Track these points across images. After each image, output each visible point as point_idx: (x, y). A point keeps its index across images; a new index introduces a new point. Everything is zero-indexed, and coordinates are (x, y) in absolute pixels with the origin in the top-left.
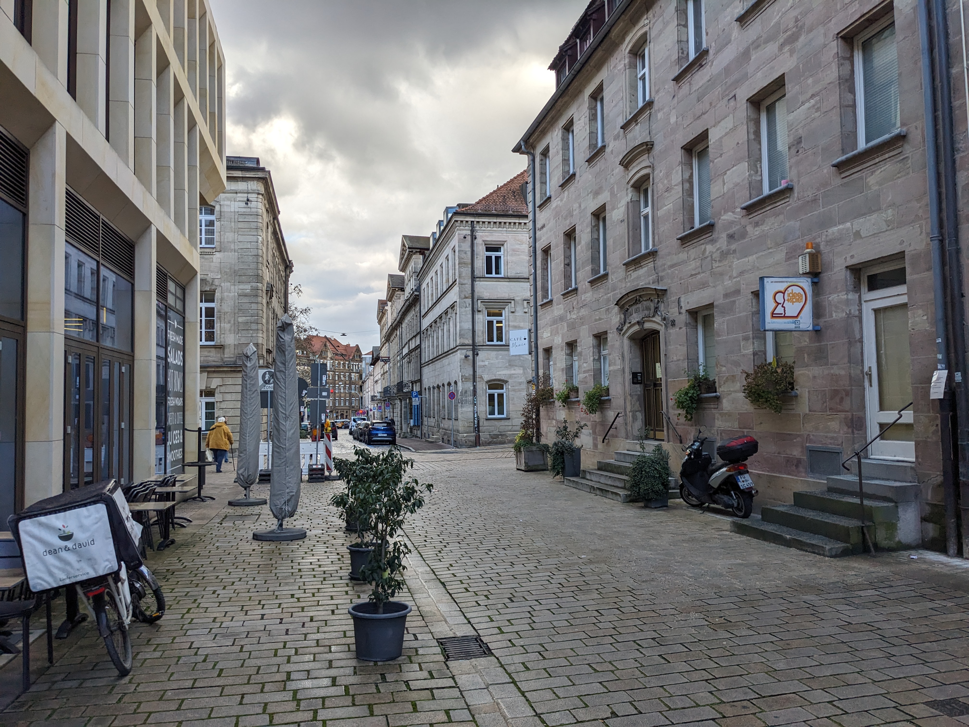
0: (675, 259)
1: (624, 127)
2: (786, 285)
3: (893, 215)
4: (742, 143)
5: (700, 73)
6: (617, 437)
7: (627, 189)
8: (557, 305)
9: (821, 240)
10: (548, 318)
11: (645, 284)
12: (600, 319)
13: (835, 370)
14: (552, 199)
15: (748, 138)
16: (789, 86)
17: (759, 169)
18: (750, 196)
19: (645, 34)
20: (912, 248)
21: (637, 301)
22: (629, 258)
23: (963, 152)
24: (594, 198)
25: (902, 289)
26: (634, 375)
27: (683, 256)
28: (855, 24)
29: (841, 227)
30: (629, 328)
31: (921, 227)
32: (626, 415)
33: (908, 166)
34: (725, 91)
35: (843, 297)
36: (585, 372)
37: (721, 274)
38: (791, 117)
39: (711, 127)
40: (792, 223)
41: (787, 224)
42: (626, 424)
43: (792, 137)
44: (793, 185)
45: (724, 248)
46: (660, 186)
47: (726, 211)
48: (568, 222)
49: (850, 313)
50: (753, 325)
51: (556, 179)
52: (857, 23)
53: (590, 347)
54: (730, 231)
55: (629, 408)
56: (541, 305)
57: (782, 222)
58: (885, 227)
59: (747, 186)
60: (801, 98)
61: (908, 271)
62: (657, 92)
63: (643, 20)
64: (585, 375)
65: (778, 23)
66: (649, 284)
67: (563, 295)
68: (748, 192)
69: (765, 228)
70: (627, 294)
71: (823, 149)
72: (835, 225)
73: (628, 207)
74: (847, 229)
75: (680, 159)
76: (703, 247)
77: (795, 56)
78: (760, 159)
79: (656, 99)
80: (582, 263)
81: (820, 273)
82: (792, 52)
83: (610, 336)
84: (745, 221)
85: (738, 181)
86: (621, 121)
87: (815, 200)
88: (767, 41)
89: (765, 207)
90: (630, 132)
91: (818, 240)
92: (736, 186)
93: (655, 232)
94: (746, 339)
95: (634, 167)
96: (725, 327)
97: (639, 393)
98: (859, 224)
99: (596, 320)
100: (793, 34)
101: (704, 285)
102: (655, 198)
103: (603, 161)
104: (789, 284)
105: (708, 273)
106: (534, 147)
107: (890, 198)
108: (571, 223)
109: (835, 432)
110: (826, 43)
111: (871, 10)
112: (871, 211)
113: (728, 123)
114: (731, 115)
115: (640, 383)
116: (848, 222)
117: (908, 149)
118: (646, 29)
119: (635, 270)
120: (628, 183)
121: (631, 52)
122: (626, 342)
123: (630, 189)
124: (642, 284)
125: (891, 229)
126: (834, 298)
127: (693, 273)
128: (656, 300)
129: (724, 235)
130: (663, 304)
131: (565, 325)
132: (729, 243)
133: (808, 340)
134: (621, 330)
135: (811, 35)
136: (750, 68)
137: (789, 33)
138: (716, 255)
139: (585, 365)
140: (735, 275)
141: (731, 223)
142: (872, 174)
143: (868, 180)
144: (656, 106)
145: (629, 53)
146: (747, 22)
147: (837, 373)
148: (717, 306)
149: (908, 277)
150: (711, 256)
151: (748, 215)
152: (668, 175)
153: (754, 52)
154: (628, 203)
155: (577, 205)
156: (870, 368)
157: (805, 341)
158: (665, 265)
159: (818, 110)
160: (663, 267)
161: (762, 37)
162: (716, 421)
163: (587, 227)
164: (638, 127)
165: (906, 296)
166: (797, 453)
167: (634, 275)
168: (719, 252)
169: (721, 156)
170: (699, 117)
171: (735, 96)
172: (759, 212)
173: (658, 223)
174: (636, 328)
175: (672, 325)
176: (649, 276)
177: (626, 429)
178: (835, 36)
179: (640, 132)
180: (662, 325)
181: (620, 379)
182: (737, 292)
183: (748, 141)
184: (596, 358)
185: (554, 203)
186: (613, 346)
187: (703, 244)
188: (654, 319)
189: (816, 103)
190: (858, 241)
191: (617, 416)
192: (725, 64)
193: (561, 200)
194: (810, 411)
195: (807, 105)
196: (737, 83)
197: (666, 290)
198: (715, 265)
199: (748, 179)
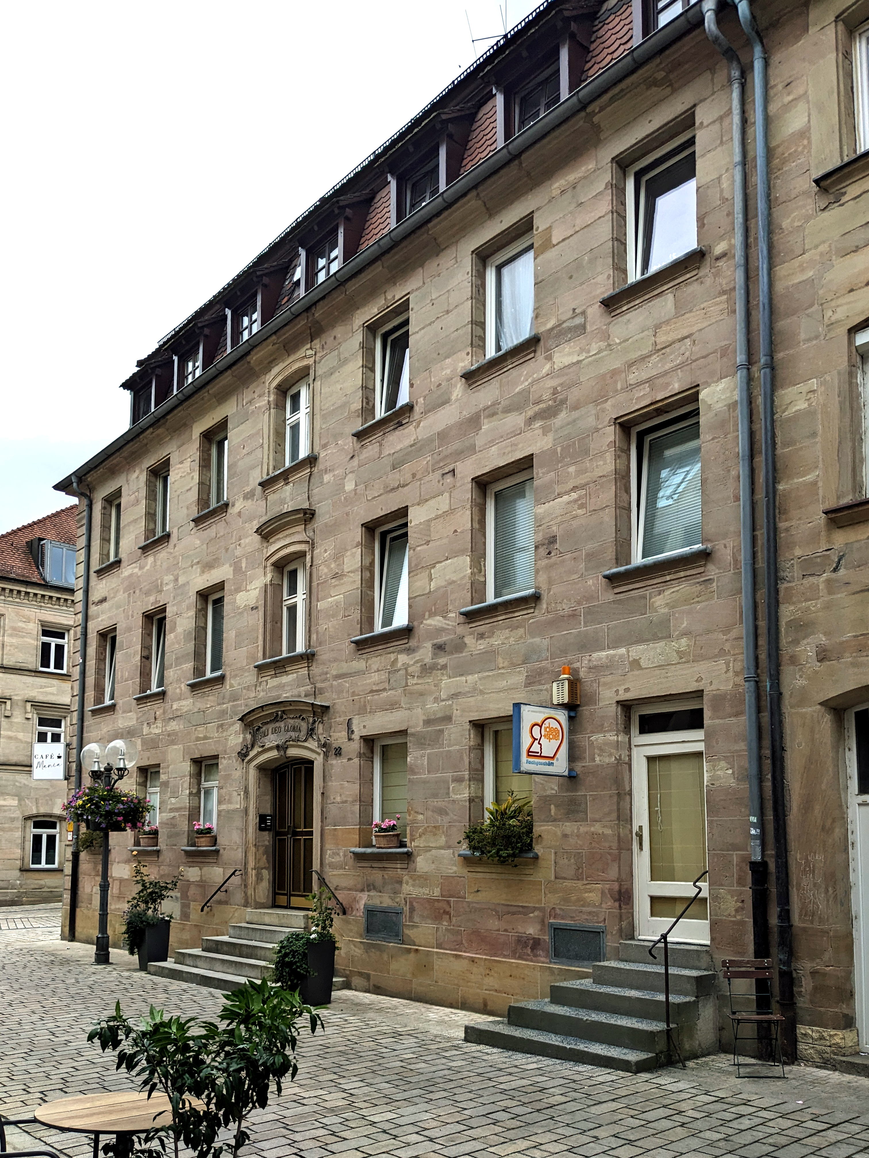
0: (345, 667)
1: (265, 485)
2: (542, 717)
3: (688, 645)
4: (461, 532)
5: (397, 433)
6: (226, 903)
7: (265, 567)
8: (124, 712)
9: (583, 666)
10: (105, 730)
11: (292, 696)
12: (206, 738)
13: (597, 828)
14: (123, 565)
15: (472, 526)
16: (538, 471)
17: (483, 568)
18: (472, 600)
19: (307, 368)
20: (713, 687)
21: (277, 718)
22: (264, 658)
23: (789, 582)
24: (203, 572)
25: (698, 734)
26: (262, 818)
27: (359, 664)
28: (641, 412)
29: (611, 652)
30: (259, 754)
31: (727, 664)
32: (246, 873)
33: (712, 589)
34: (438, 462)
35: (612, 738)
36: (172, 810)
37: (422, 694)
38: (541, 509)
39: (413, 505)
40: (537, 640)
41: (529, 641)
42: (246, 886)
43: (541, 534)
44: (539, 593)
45: (428, 660)
46: (324, 570)
47: (432, 615)
48: (152, 599)
49: (620, 759)
50: (470, 763)
51: (133, 537)
52: (645, 410)
53: (185, 776)
54: (439, 641)
55: (251, 864)
56: (94, 712)
57: (521, 637)
58: (675, 659)
59: (469, 586)
60: (558, 489)
61: (707, 714)
62: (324, 446)
63: (305, 348)
64: (172, 814)
65: (526, 392)
66: (300, 696)
67: (137, 699)
68: (469, 594)
69: (496, 641)
70: (262, 707)
71: (588, 555)
72: (603, 649)
73: (266, 591)
74: (621, 656)
75: (359, 539)
76: (392, 657)
77: (550, 437)
78: (484, 556)
79: (322, 456)
80: (177, 659)
81: (578, 706)
82: (546, 431)
83: (223, 763)
84: (461, 630)
85: (454, 579)
86: (258, 476)
87: (574, 615)
88: (508, 410)
89: (496, 616)
90: (274, 492)
91: (577, 665)
92: (450, 584)
93: (312, 629)
94: (459, 780)
95: (279, 539)
96: (426, 763)
97: (267, 843)
98: (637, 651)
99: (198, 739)
100: (549, 408)
101: (393, 706)
102: (314, 584)
103: (222, 524)
104: (547, 716)
105: (400, 691)
106: (92, 489)
107: (685, 625)
108: (156, 602)
109: (595, 906)
110: (600, 427)
111: (666, 398)
112: (655, 638)
113: (443, 503)
114: (446, 495)
115: (269, 830)
116: (622, 647)
117: (712, 570)
118: (311, 361)
119: (275, 675)
120: (267, 559)
121: (278, 387)
122: (253, 773)
123: (269, 569)
124: (286, 695)
125: (685, 662)
126: (598, 738)
127: (375, 688)
128: (311, 720)
129: (429, 645)
130: (321, 726)
131: (139, 742)
132: (435, 655)
133: (556, 788)
134: (246, 755)
135: (575, 414)
136: (480, 441)
137: (542, 406)
138: (415, 669)
139: (173, 800)
140: (443, 697)
141: (440, 630)
142: (660, 594)
143: (653, 600)
144: (321, 465)
145: (276, 388)
146: (476, 382)
147: (600, 832)
148: (413, 735)
149: (706, 722)
150: (406, 669)
151: (469, 623)
152: (338, 556)
153: (486, 421)
154: (266, 585)
155: (171, 577)
156: (641, 827)
157: (553, 789)
158: (327, 673)
159: (581, 507)
160: (324, 677)
161: (499, 404)
162: (404, 885)
163: (188, 609)
164: (289, 488)
165: (703, 744)
166: (532, 930)
167: (273, 682)
168: (419, 665)
169: (428, 543)
170: (393, 490)
171: (453, 470)
172: (487, 621)
173: (318, 619)
174: (273, 754)
175: (336, 755)
176: (298, 686)
177: (246, 893)
178: (613, 420)
179: (291, 494)
180: (319, 754)
181: (238, 822)
182: (448, 719)
183: (472, 530)
184: (195, 791)
185: (126, 571)
186: (227, 777)
187: (393, 652)
188: (306, 744)
189: (580, 498)
190: (636, 672)
191: (233, 873)
192: (440, 427)
193: (141, 568)
194: (556, 878)
195: (566, 498)
196: (460, 455)
197: (328, 708)
198: (411, 681)
199: (470, 578)
